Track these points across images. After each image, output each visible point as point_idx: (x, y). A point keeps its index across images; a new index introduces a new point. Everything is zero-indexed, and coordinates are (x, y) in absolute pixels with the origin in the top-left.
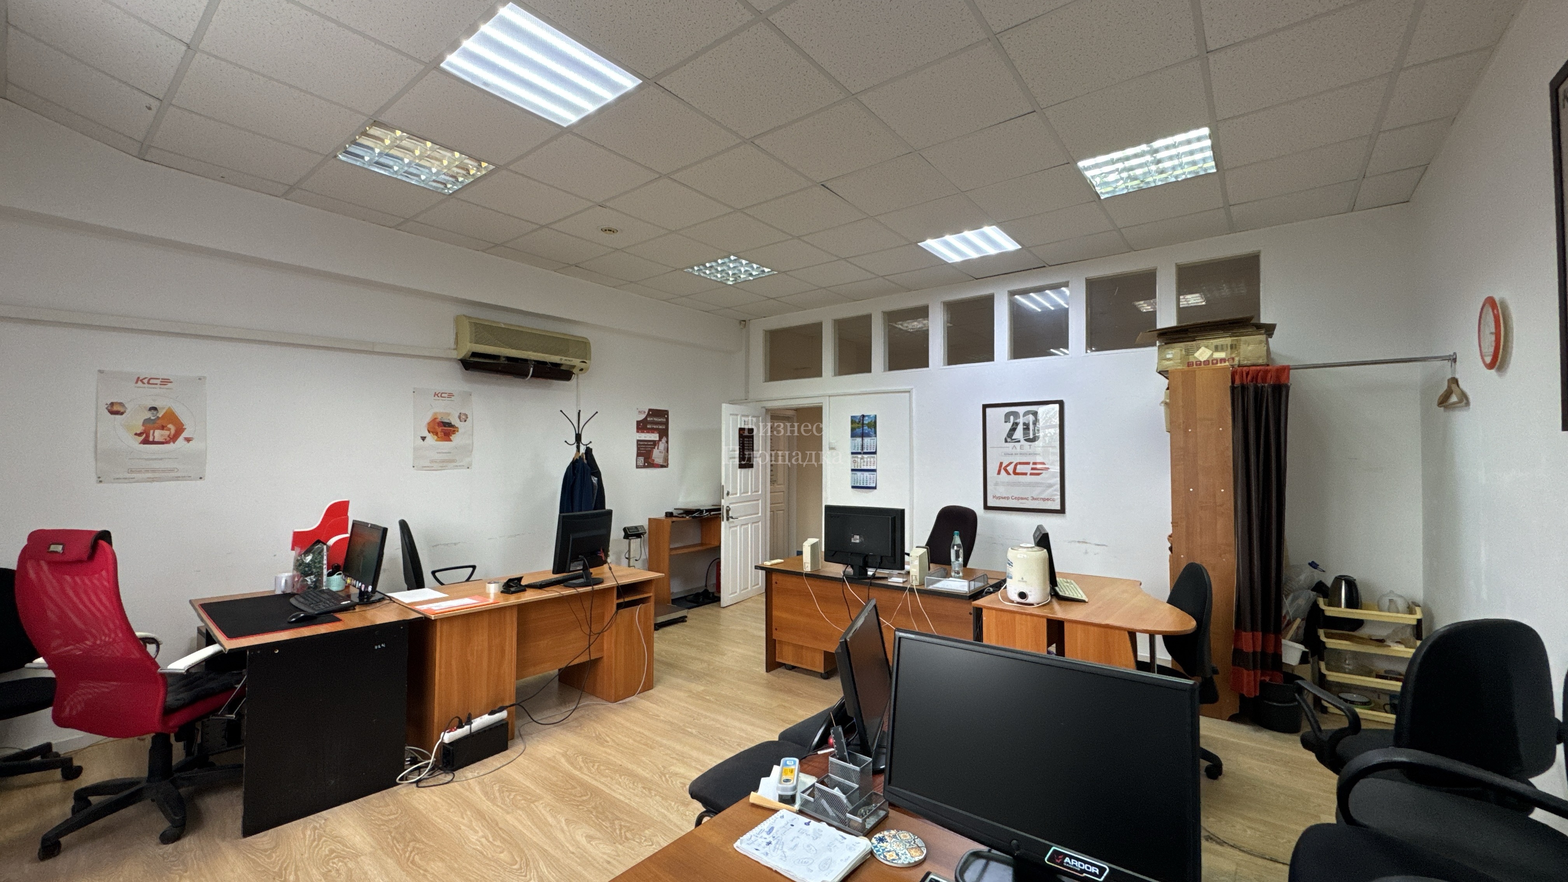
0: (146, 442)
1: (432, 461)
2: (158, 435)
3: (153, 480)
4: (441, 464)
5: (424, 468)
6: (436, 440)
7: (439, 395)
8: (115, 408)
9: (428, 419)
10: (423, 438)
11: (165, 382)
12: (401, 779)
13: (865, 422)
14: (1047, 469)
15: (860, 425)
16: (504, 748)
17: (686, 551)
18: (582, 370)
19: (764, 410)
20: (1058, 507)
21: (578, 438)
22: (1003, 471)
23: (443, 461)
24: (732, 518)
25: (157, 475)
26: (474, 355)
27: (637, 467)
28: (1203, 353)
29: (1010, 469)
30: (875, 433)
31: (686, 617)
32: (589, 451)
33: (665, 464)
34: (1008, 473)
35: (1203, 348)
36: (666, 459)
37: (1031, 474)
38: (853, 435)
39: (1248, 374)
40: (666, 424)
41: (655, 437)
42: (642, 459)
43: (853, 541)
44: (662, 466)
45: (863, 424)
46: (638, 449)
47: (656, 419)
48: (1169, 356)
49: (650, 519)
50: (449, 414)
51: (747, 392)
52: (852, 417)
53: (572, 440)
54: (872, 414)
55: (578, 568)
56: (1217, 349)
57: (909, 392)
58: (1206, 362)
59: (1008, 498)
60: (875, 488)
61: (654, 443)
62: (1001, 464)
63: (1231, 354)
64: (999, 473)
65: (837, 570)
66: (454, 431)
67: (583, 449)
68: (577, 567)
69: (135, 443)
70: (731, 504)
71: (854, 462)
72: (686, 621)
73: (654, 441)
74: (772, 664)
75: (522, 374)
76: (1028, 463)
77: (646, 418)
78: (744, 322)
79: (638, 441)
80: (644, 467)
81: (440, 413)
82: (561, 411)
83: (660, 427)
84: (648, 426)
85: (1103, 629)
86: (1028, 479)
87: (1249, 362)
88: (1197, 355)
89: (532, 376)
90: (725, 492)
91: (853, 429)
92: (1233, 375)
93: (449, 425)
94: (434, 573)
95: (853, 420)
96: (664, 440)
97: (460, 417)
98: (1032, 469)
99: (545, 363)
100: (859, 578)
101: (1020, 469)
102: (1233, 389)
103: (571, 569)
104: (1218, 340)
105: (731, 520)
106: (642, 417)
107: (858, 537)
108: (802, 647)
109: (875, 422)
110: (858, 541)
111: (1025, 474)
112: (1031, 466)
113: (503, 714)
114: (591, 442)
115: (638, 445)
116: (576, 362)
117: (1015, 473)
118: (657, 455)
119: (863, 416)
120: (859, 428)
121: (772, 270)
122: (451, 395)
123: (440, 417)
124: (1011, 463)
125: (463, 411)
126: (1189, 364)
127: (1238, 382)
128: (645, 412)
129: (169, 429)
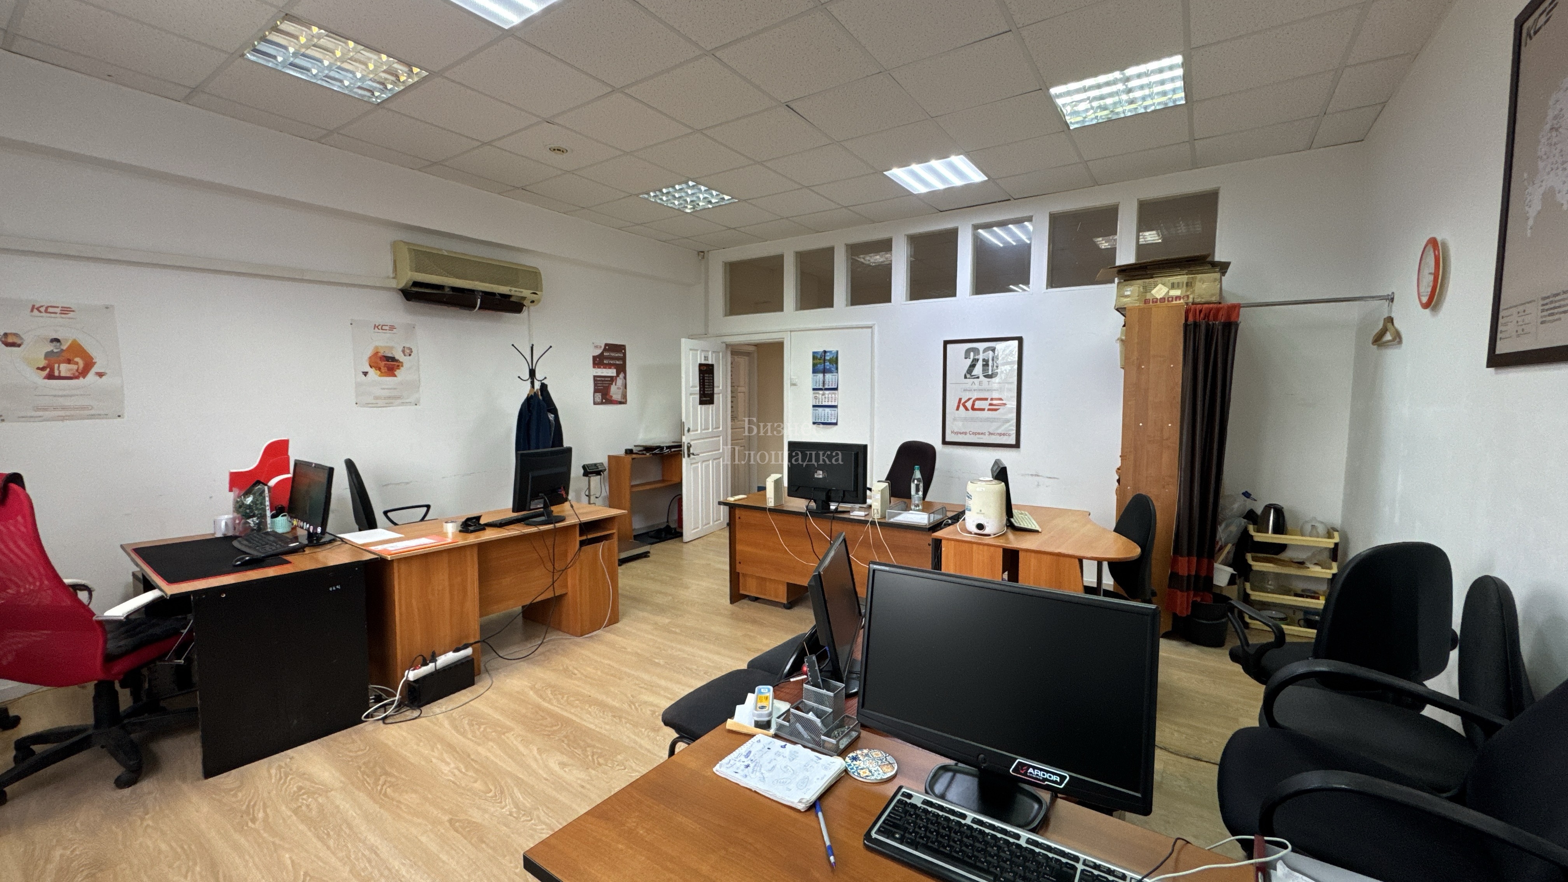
0: (51, 376)
1: (376, 398)
2: (64, 369)
3: (63, 419)
4: (387, 401)
5: (367, 405)
6: (380, 376)
7: (380, 327)
8: (10, 340)
9: (369, 352)
10: (365, 374)
11: (66, 311)
12: (367, 717)
13: (827, 358)
14: (1005, 404)
15: (822, 361)
16: (471, 683)
17: (648, 487)
18: (533, 302)
19: (724, 345)
20: (1013, 442)
21: (532, 373)
22: (961, 407)
23: (389, 398)
24: (693, 454)
25: (68, 413)
26: (416, 284)
27: (595, 403)
28: (1160, 290)
29: (969, 405)
30: (837, 369)
31: (649, 552)
32: (544, 387)
33: (623, 400)
34: (967, 409)
35: (1160, 286)
36: (624, 396)
37: (989, 410)
38: (815, 371)
39: (1201, 311)
40: (624, 359)
41: (612, 372)
42: (599, 396)
43: (816, 476)
44: (621, 403)
45: (825, 360)
46: (595, 385)
47: (613, 354)
48: (1128, 293)
49: (609, 457)
50: (392, 348)
51: (706, 325)
52: (814, 353)
53: (526, 375)
54: (834, 349)
55: (539, 506)
56: (1173, 286)
57: (871, 327)
58: (1163, 300)
59: (965, 433)
60: (836, 424)
61: (612, 379)
62: (960, 400)
63: (1187, 291)
64: (958, 409)
65: (799, 504)
66: (398, 366)
67: (537, 385)
68: (537, 505)
69: (39, 379)
70: (691, 440)
71: (816, 398)
72: (649, 556)
73: (612, 377)
74: (736, 596)
75: (471, 306)
76: (986, 399)
77: (602, 353)
78: (702, 254)
79: (595, 377)
80: (602, 403)
81: (381, 347)
82: (513, 345)
83: (617, 362)
84: (605, 362)
85: (1055, 557)
86: (986, 414)
87: (1203, 300)
88: (1153, 292)
89: (480, 308)
90: (686, 429)
91: (814, 365)
92: (1187, 312)
93: (393, 359)
94: (386, 513)
95: (815, 356)
96: (622, 375)
97: (403, 351)
98: (991, 405)
99: (493, 294)
100: (822, 512)
101: (978, 405)
102: (1186, 326)
103: (531, 508)
104: (1174, 278)
105: (692, 456)
106: (598, 352)
107: (821, 472)
108: (764, 579)
109: (837, 358)
110: (821, 476)
111: (983, 410)
112: (989, 402)
113: (468, 651)
114: (545, 378)
115: (595, 380)
116: (526, 293)
117: (973, 409)
118: (615, 391)
119: (825, 352)
120: (820, 363)
121: (732, 198)
122: (392, 328)
123: (382, 352)
124: (969, 399)
125: (407, 345)
126: (1146, 301)
127: (1191, 320)
128: (601, 347)
129: (77, 363)
